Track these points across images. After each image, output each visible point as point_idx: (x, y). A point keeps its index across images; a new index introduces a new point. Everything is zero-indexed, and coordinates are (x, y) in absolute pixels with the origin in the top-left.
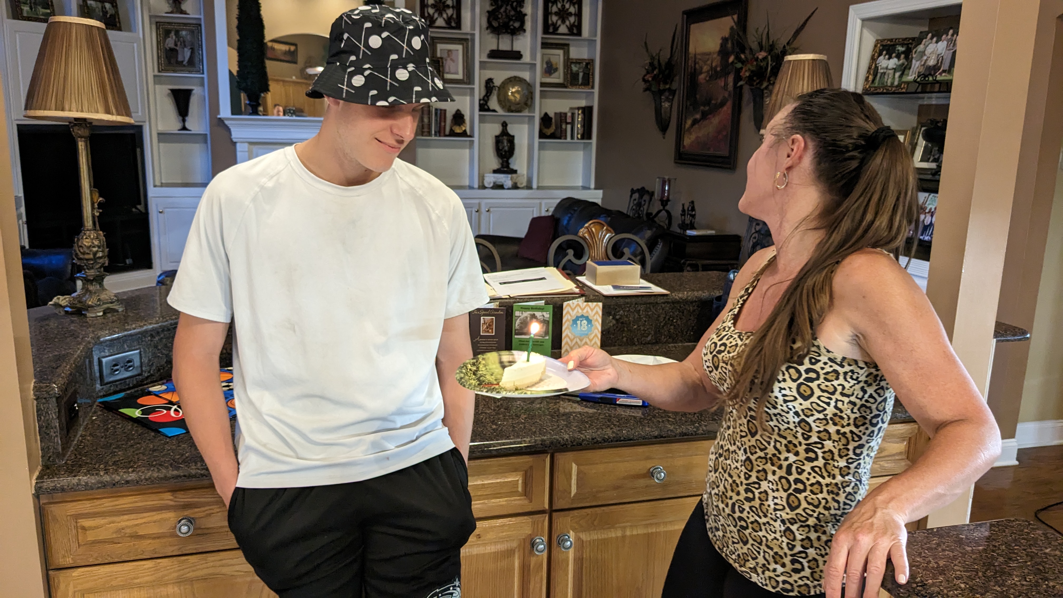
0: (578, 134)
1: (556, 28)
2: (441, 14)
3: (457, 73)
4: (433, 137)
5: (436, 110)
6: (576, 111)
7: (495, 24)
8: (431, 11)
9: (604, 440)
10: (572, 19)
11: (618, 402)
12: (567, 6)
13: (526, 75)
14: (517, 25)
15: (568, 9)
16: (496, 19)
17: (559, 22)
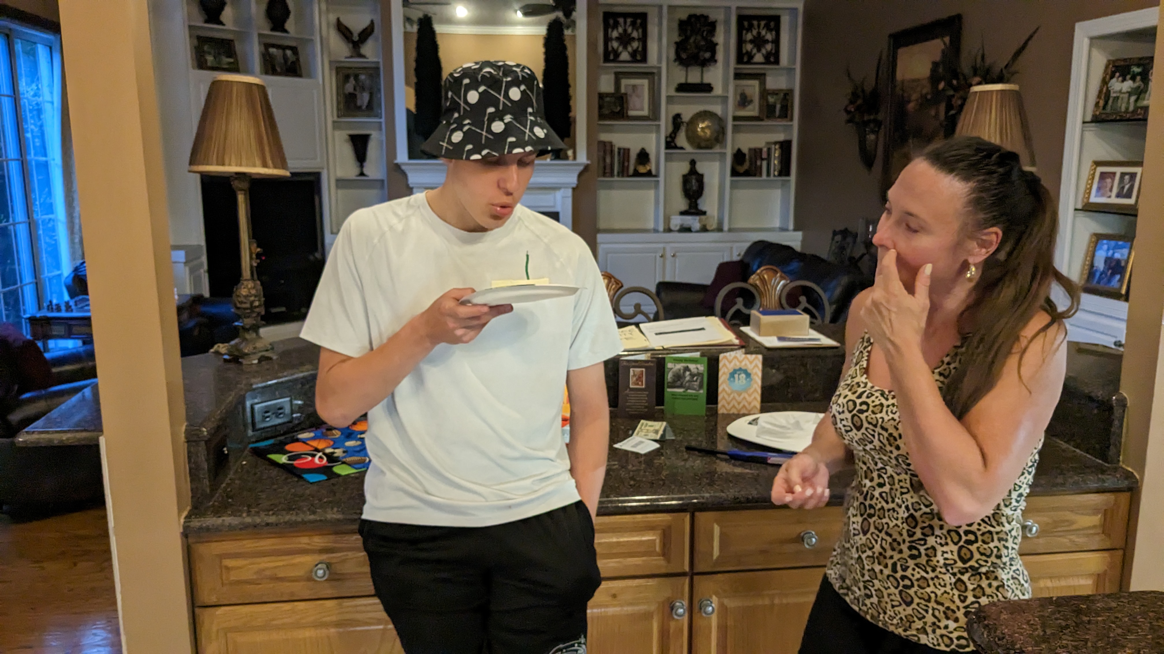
0: (774, 171)
1: (751, 57)
2: (625, 48)
3: (642, 109)
4: (616, 178)
5: (619, 149)
6: (773, 146)
7: (684, 56)
8: (615, 44)
9: (748, 501)
10: (769, 47)
11: (769, 461)
12: (763, 32)
13: (717, 109)
14: (707, 55)
15: (764, 36)
16: (685, 50)
17: (755, 51)
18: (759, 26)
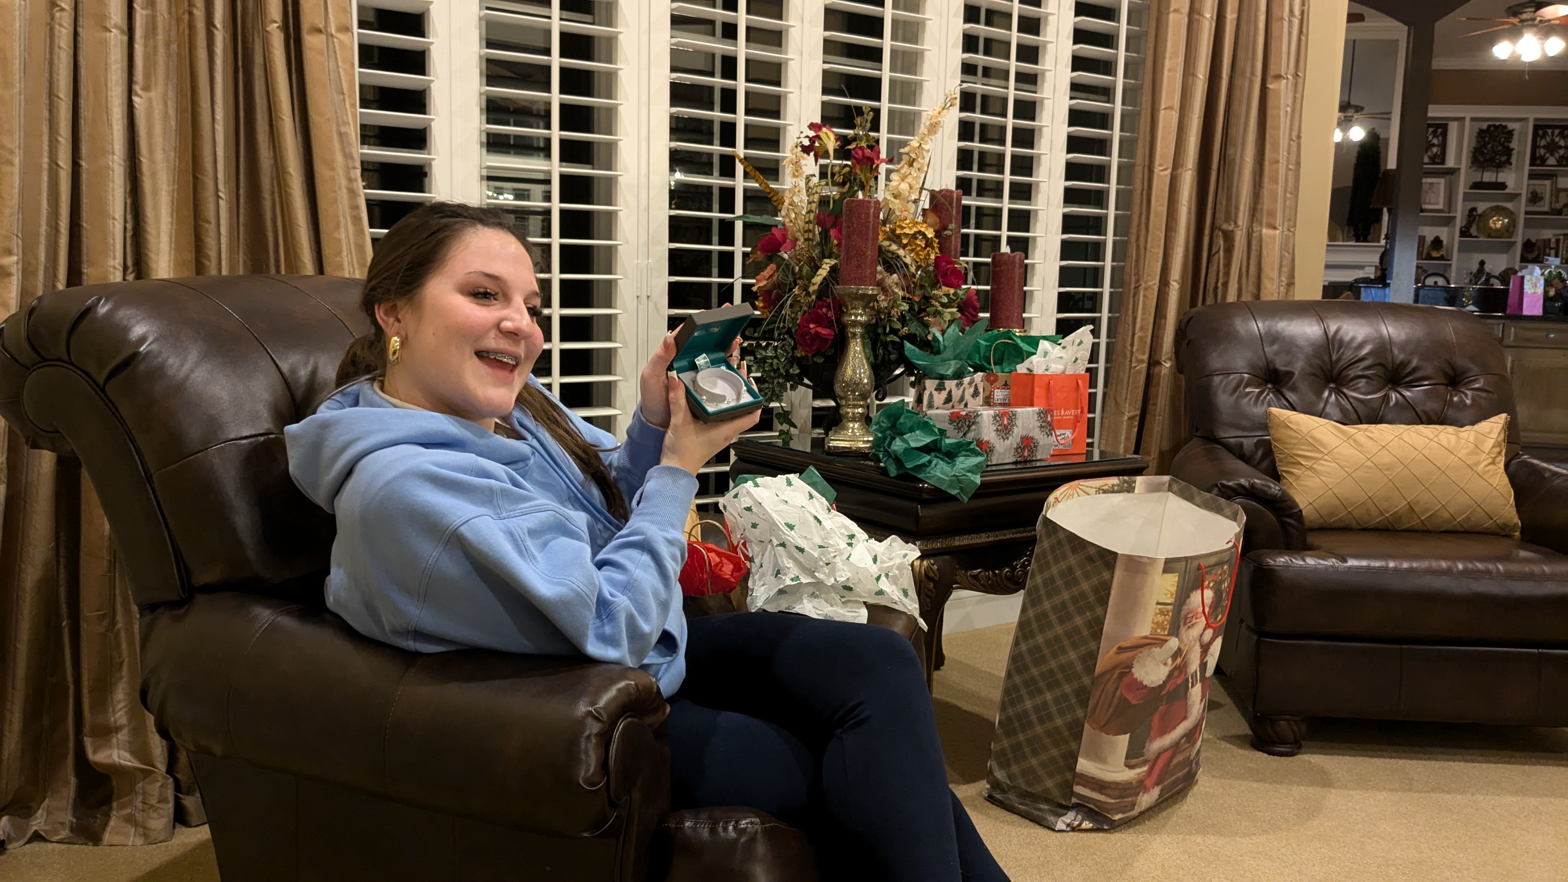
1: (1544, 160)
3: (1437, 204)
7: (1481, 160)
10: (1562, 152)
14: (1503, 159)
15: (1557, 143)
16: (1482, 154)
17: (1548, 155)
18: (1553, 134)
